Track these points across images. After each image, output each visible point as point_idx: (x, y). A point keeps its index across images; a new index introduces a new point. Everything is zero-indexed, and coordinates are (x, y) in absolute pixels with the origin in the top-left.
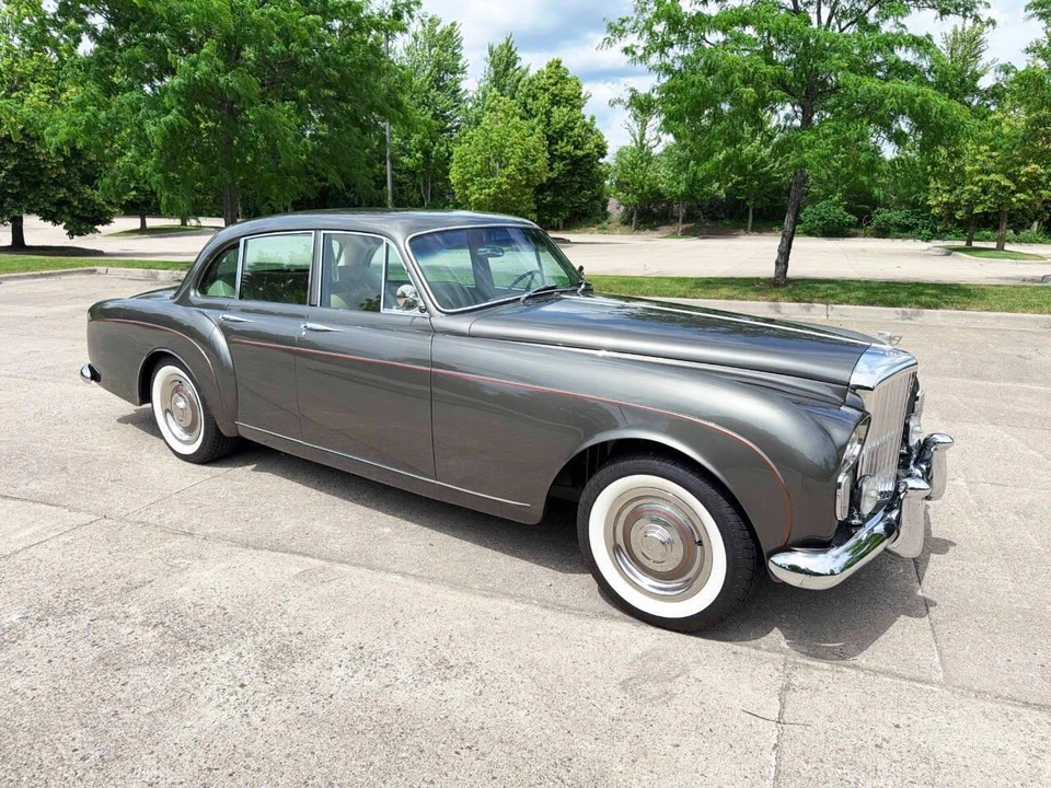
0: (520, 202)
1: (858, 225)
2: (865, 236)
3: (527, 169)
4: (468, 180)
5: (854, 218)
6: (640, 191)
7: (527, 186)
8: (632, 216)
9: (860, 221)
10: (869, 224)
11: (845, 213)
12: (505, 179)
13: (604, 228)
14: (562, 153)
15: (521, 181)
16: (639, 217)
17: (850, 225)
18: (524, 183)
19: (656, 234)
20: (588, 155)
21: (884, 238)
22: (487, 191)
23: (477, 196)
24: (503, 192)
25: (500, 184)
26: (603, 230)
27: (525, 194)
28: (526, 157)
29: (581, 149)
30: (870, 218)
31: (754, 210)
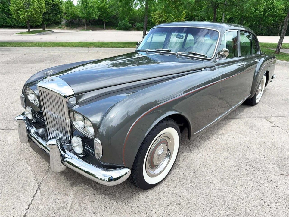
0: (39, 18)
1: (132, 27)
2: (134, 30)
3: (39, 7)
4: (18, 10)
5: (131, 25)
6: (71, 16)
7: (41, 13)
8: (69, 24)
9: (133, 26)
10: (135, 27)
11: (129, 24)
12: (33, 10)
13: (61, 27)
14: (49, 3)
15: (38, 11)
16: (71, 24)
17: (131, 27)
18: (40, 12)
19: (78, 30)
20: (57, 4)
21: (139, 31)
22: (27, 14)
23: (23, 15)
24: (33, 15)
25: (31, 12)
26: (60, 28)
27: (40, 16)
28: (39, 3)
29: (55, 1)
30: (135, 25)
31: (105, 22)
